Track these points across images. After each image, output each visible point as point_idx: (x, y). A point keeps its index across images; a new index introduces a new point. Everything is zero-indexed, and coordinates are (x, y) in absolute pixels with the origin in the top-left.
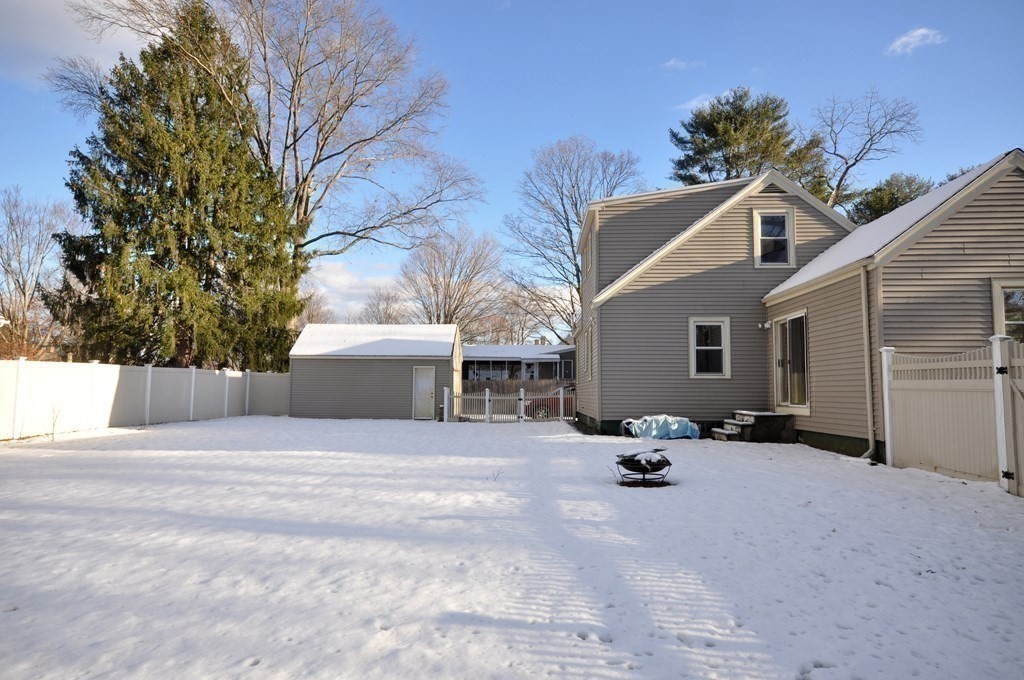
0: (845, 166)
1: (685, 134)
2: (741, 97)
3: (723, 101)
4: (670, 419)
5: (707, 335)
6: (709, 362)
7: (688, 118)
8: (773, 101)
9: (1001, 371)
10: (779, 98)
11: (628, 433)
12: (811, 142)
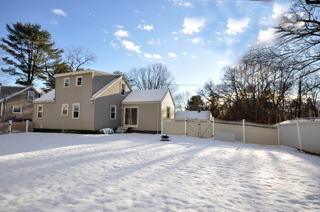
0: (79, 64)
1: (12, 27)
2: (38, 27)
3: (31, 25)
4: (110, 129)
5: (113, 109)
6: (113, 116)
7: (15, 23)
8: (48, 33)
9: (186, 121)
10: (50, 33)
11: (103, 133)
12: (61, 51)
